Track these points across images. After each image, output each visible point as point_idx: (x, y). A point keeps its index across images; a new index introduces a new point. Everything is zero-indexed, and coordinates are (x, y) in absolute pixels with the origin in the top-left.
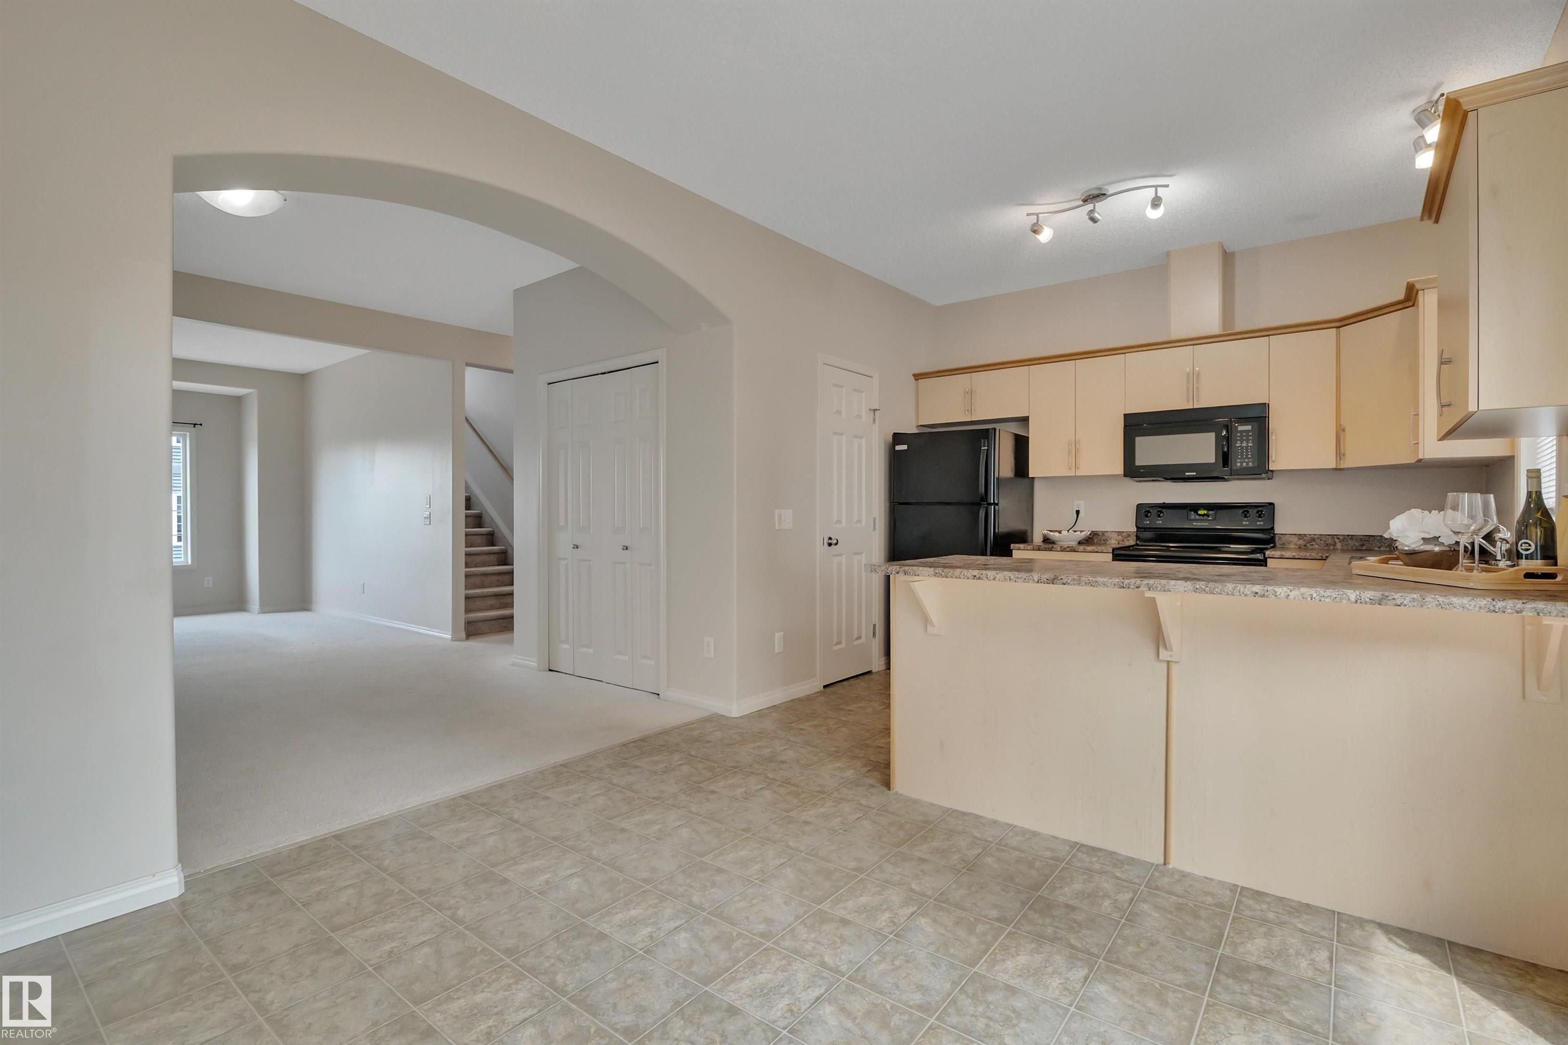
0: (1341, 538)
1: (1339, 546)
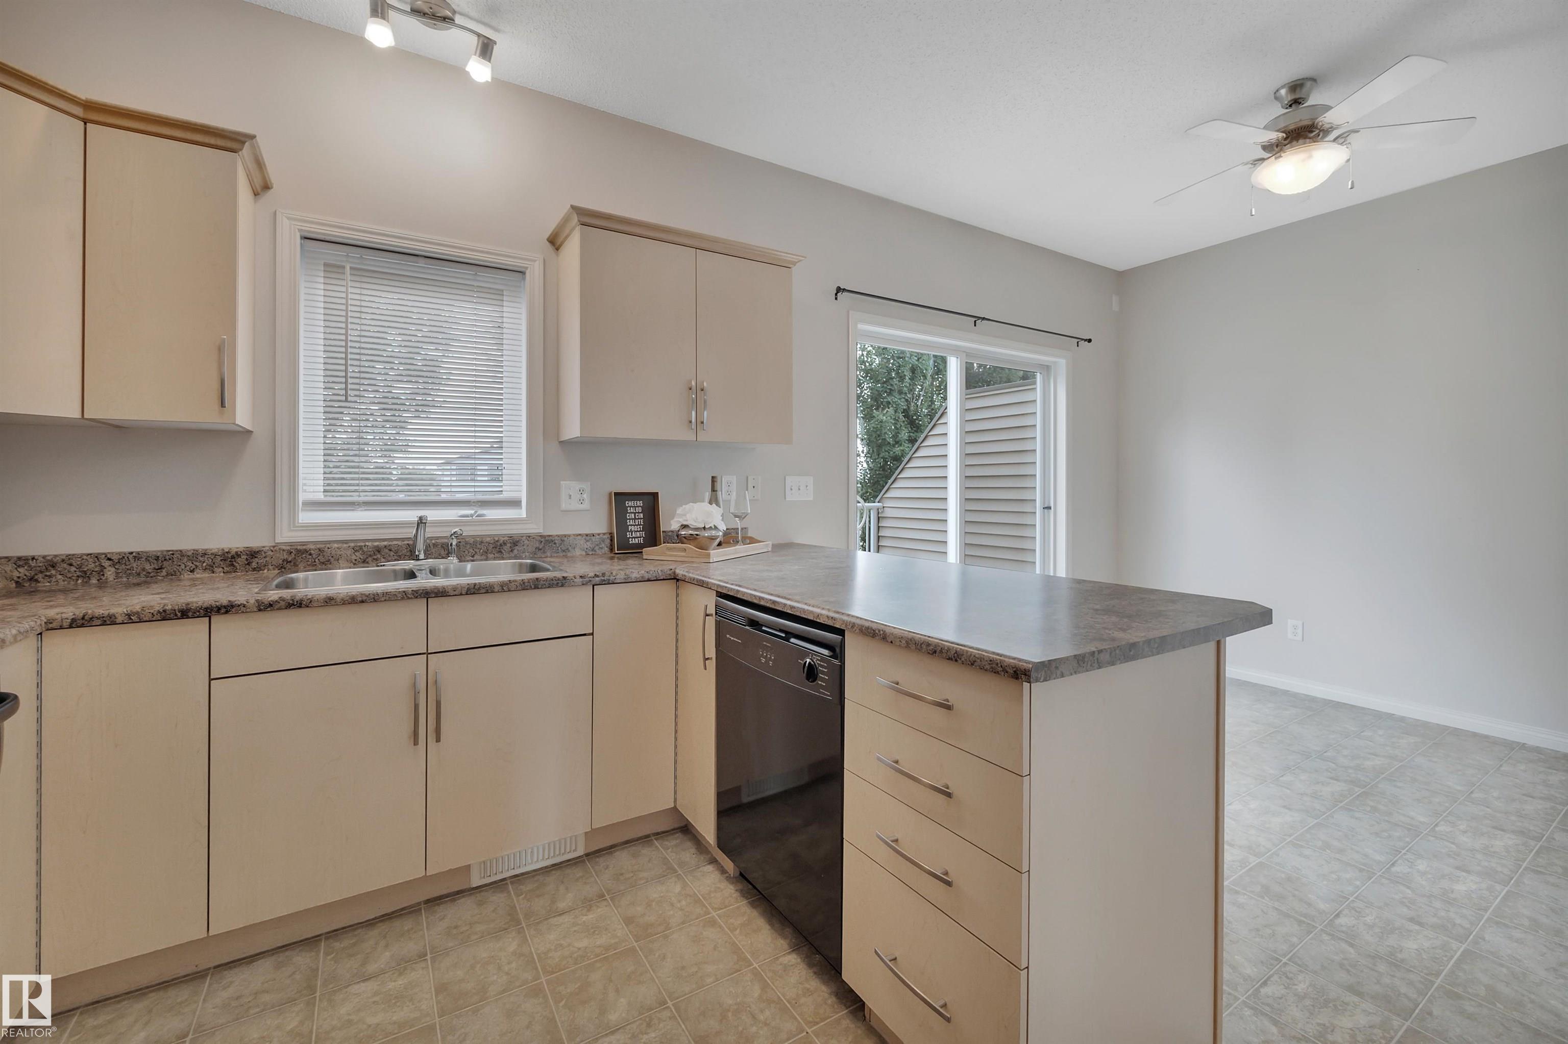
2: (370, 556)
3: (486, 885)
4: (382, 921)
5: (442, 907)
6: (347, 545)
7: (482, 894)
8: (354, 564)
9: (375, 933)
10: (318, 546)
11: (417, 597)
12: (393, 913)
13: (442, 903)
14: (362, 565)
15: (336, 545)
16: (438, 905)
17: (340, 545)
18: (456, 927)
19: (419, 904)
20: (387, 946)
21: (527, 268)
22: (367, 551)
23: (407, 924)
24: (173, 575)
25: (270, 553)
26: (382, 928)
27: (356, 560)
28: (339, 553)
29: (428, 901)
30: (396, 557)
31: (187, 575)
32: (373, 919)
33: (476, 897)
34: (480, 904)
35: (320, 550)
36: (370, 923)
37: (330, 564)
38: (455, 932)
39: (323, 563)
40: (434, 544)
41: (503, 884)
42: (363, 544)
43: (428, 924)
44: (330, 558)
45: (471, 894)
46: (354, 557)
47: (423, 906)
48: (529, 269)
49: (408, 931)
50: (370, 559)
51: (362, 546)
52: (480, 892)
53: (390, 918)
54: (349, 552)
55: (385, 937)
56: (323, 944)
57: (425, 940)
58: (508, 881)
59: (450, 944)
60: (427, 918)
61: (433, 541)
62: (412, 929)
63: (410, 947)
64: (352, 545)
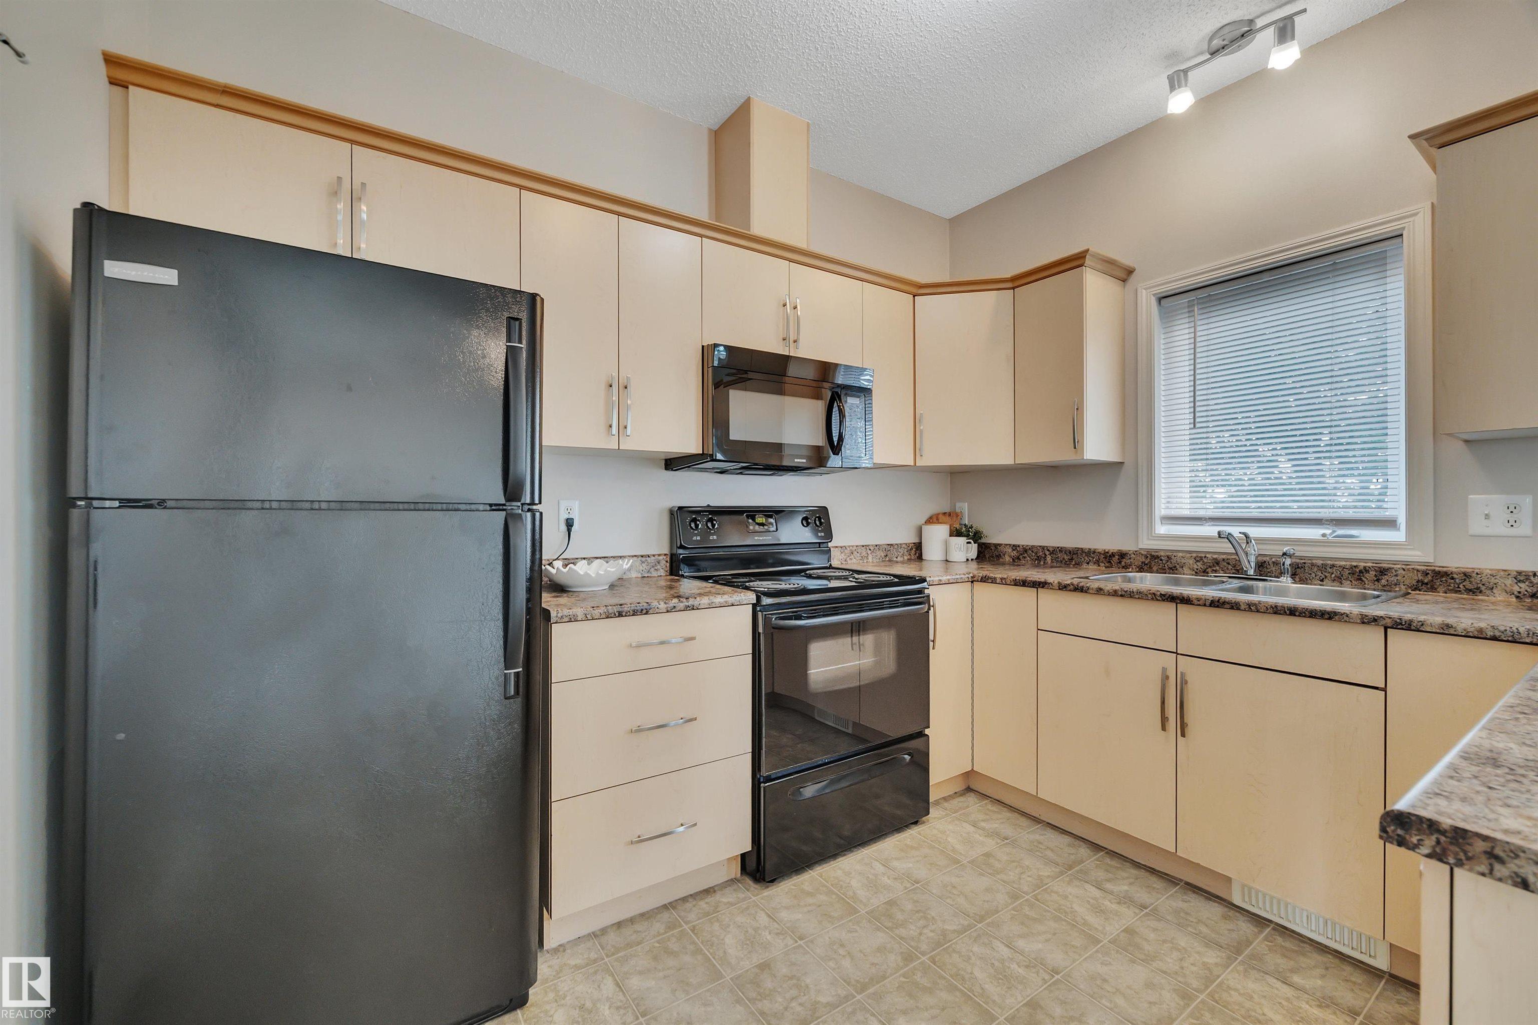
0: (1051, 549)
1: (1049, 559)
2: (1210, 567)
3: (1247, 911)
4: (1145, 869)
5: (1194, 895)
6: (1190, 555)
7: (1237, 914)
8: (1196, 573)
9: (1134, 872)
10: (1167, 554)
11: (1164, 600)
12: (1158, 871)
13: (1197, 893)
14: (1203, 574)
15: (1181, 554)
16: (1194, 892)
17: (1184, 555)
18: (1187, 913)
19: (1181, 880)
20: (1131, 884)
21: (1404, 228)
22: (1207, 563)
23: (1158, 884)
24: (1078, 565)
25: (1133, 556)
26: (1142, 873)
27: (1197, 569)
28: (1183, 561)
29: (1187, 884)
30: (1234, 571)
31: (1085, 565)
32: (1143, 865)
33: (1229, 912)
34: (1225, 917)
35: (1168, 557)
36: (1137, 865)
37: (1176, 570)
38: (1182, 914)
39: (1171, 568)
40: (1274, 562)
41: (1265, 924)
42: (1203, 555)
43: (1172, 895)
44: (1176, 565)
45: (1227, 907)
46: (1195, 567)
47: (1182, 884)
48: (1406, 229)
49: (1154, 888)
50: (1209, 570)
51: (1202, 557)
52: (1237, 911)
53: (1153, 873)
54: (1191, 561)
55: (1137, 879)
56: (1102, 853)
57: (1156, 902)
58: (1272, 925)
59: (1168, 918)
60: (1176, 892)
61: (1273, 560)
62: (1158, 889)
63: (1142, 895)
64: (1194, 555)
